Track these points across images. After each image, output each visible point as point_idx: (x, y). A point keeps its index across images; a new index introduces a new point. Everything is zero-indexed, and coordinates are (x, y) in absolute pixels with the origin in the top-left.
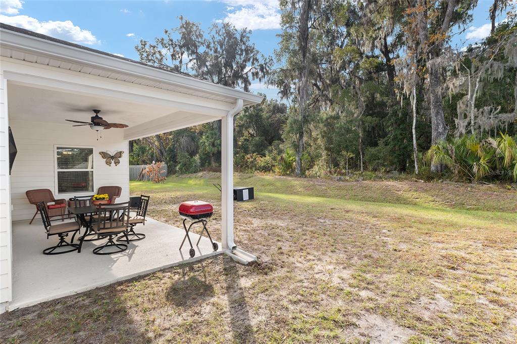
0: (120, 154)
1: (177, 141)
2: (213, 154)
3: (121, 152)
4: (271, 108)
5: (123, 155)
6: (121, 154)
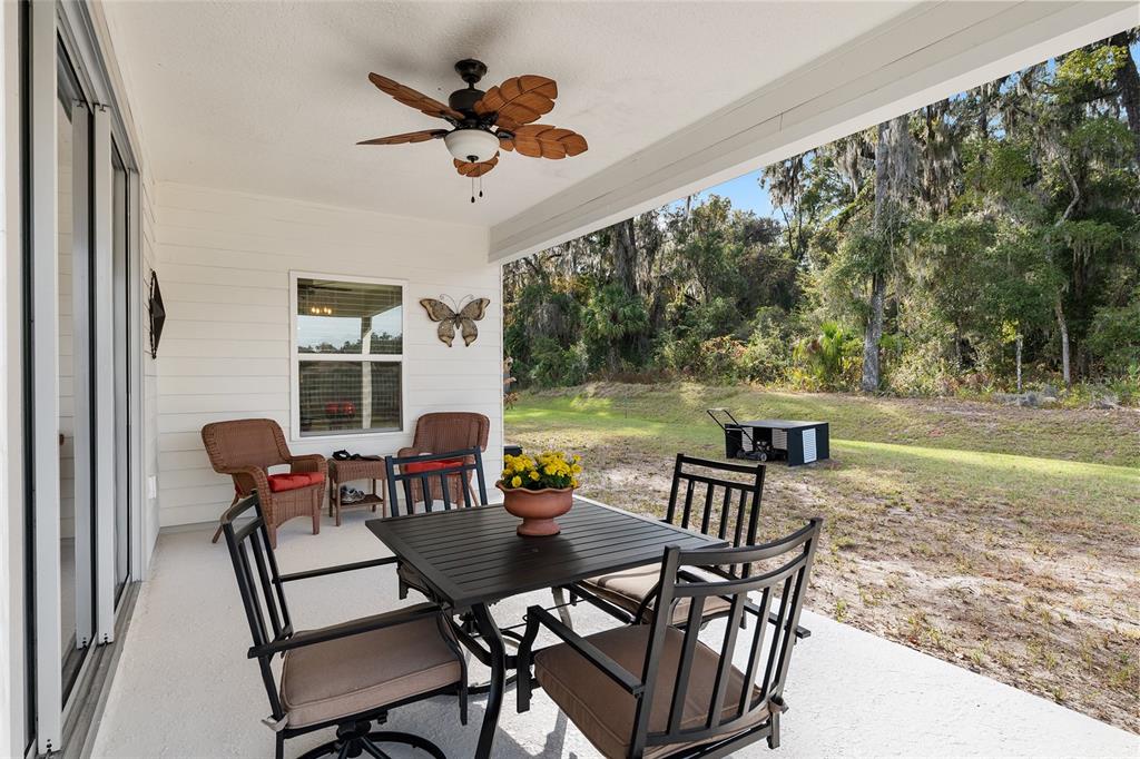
0: (478, 307)
1: (529, 313)
2: (614, 341)
3: (481, 301)
4: (740, 228)
5: (487, 311)
6: (480, 309)
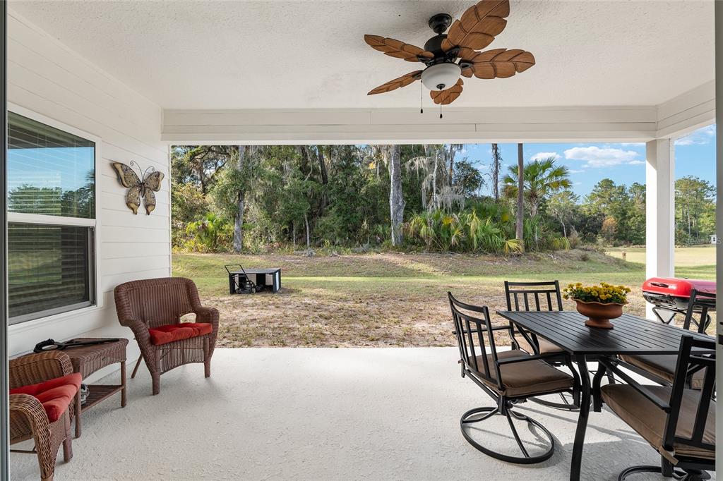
0: (157, 178)
3: (159, 174)
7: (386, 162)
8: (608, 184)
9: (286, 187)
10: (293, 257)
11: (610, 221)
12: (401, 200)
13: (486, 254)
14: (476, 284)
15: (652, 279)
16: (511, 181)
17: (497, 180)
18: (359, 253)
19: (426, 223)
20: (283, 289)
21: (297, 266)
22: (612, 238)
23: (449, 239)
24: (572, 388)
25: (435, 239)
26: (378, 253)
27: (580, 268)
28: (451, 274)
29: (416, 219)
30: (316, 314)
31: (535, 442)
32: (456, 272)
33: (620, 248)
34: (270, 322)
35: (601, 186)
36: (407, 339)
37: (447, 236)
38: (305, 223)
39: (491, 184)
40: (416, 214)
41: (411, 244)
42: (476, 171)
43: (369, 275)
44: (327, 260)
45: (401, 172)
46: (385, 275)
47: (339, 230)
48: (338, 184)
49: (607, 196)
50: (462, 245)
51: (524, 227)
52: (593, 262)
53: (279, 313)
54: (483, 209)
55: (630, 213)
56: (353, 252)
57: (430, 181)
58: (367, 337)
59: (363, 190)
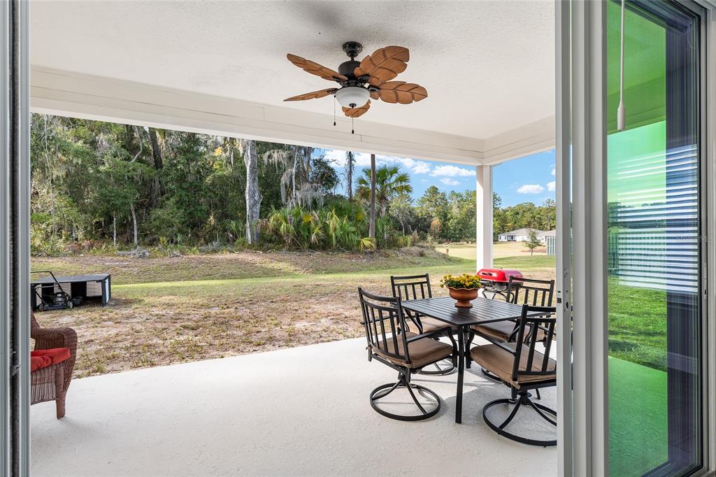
7: (241, 152)
8: (434, 190)
9: (102, 168)
10: (115, 258)
11: (436, 222)
12: (257, 194)
13: (344, 252)
14: (341, 280)
15: (482, 270)
16: (365, 182)
17: (351, 180)
18: (208, 253)
19: (286, 221)
20: (115, 299)
21: (124, 270)
22: (437, 237)
23: (309, 237)
24: (451, 355)
25: (295, 236)
26: (231, 252)
27: (419, 263)
28: (313, 273)
29: (274, 216)
30: (178, 325)
31: (426, 402)
32: (317, 271)
33: (443, 245)
34: (116, 342)
35: (430, 192)
36: (292, 339)
37: (307, 234)
38: (131, 215)
39: (345, 183)
40: (274, 210)
41: (269, 241)
42: (332, 170)
43: (224, 277)
44: (167, 261)
45: (258, 165)
46: (242, 277)
47: (180, 226)
48: (177, 170)
49: (433, 201)
50: (322, 243)
51: (376, 227)
52: (427, 257)
53: (123, 329)
54: (340, 207)
55: (449, 216)
56: (200, 251)
57: (289, 176)
58: (251, 342)
59: (208, 180)
